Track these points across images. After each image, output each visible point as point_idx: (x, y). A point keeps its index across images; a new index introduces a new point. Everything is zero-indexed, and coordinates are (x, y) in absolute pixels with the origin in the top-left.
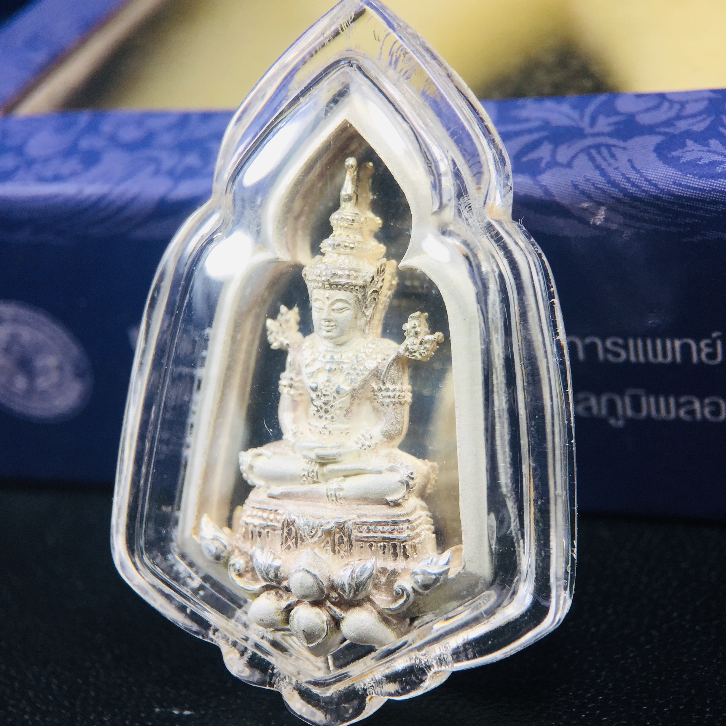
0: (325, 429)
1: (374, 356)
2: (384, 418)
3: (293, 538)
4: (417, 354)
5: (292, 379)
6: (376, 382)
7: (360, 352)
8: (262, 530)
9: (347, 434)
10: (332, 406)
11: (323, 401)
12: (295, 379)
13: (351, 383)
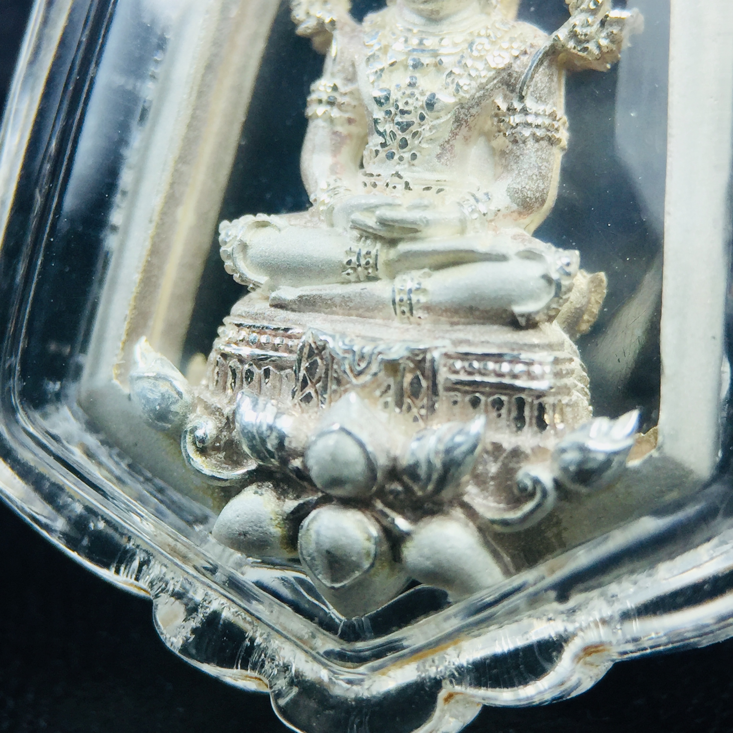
0: (397, 179)
1: (505, 45)
2: (514, 167)
3: (318, 381)
4: (591, 46)
5: (335, 88)
6: (505, 97)
7: (479, 35)
8: (255, 369)
9: (439, 191)
10: (415, 134)
11: (398, 123)
12: (342, 89)
13: (457, 91)
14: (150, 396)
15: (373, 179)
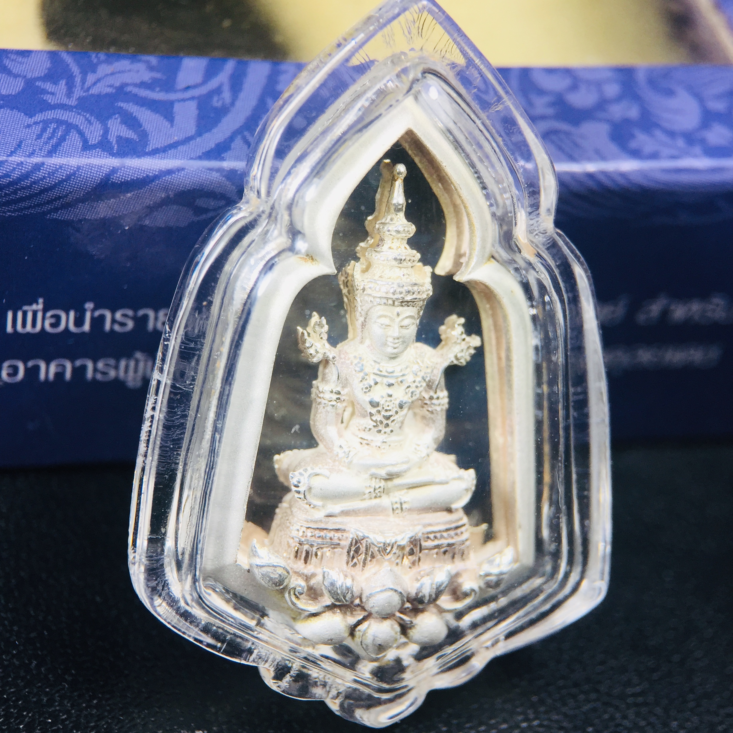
0: (384, 444)
3: (359, 556)
6: (428, 392)
7: (414, 363)
10: (393, 421)
11: (384, 416)
12: (342, 393)
13: (412, 397)
14: (272, 576)
15: (366, 442)
